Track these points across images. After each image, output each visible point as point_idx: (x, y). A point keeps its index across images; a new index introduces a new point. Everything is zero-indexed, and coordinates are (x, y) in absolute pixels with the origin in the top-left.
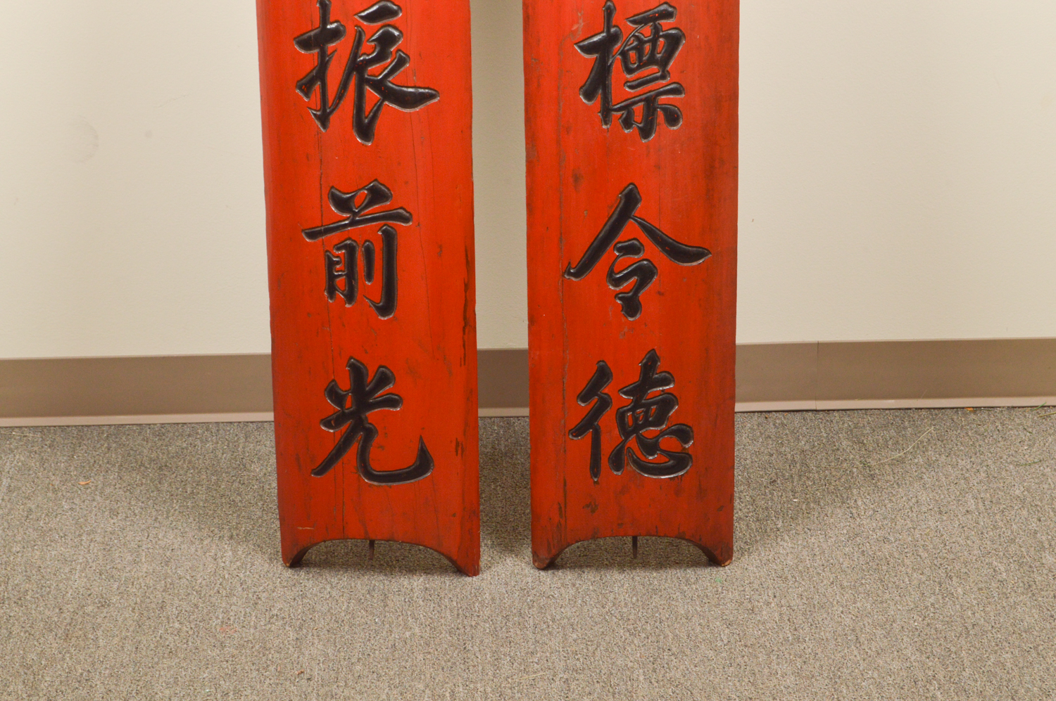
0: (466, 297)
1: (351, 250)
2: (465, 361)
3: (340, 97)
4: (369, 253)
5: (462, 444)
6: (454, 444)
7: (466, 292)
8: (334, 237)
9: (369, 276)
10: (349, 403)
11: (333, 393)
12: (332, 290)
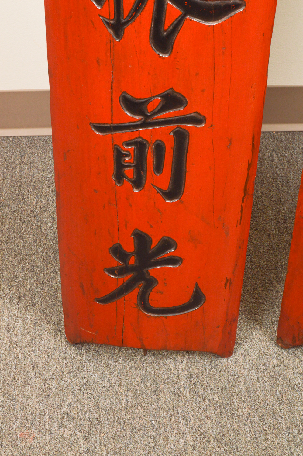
0: (248, 174)
1: (141, 146)
2: (240, 222)
3: (137, 9)
4: (159, 149)
5: (231, 280)
6: (224, 281)
7: (248, 170)
8: (126, 135)
9: (158, 168)
10: (132, 261)
11: (118, 251)
12: (120, 177)
